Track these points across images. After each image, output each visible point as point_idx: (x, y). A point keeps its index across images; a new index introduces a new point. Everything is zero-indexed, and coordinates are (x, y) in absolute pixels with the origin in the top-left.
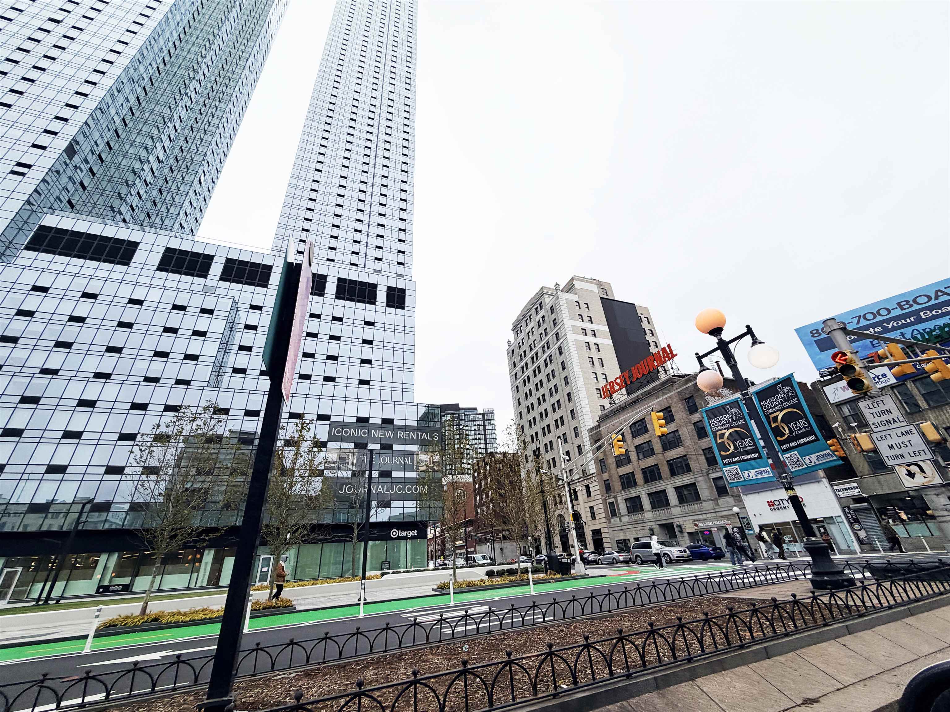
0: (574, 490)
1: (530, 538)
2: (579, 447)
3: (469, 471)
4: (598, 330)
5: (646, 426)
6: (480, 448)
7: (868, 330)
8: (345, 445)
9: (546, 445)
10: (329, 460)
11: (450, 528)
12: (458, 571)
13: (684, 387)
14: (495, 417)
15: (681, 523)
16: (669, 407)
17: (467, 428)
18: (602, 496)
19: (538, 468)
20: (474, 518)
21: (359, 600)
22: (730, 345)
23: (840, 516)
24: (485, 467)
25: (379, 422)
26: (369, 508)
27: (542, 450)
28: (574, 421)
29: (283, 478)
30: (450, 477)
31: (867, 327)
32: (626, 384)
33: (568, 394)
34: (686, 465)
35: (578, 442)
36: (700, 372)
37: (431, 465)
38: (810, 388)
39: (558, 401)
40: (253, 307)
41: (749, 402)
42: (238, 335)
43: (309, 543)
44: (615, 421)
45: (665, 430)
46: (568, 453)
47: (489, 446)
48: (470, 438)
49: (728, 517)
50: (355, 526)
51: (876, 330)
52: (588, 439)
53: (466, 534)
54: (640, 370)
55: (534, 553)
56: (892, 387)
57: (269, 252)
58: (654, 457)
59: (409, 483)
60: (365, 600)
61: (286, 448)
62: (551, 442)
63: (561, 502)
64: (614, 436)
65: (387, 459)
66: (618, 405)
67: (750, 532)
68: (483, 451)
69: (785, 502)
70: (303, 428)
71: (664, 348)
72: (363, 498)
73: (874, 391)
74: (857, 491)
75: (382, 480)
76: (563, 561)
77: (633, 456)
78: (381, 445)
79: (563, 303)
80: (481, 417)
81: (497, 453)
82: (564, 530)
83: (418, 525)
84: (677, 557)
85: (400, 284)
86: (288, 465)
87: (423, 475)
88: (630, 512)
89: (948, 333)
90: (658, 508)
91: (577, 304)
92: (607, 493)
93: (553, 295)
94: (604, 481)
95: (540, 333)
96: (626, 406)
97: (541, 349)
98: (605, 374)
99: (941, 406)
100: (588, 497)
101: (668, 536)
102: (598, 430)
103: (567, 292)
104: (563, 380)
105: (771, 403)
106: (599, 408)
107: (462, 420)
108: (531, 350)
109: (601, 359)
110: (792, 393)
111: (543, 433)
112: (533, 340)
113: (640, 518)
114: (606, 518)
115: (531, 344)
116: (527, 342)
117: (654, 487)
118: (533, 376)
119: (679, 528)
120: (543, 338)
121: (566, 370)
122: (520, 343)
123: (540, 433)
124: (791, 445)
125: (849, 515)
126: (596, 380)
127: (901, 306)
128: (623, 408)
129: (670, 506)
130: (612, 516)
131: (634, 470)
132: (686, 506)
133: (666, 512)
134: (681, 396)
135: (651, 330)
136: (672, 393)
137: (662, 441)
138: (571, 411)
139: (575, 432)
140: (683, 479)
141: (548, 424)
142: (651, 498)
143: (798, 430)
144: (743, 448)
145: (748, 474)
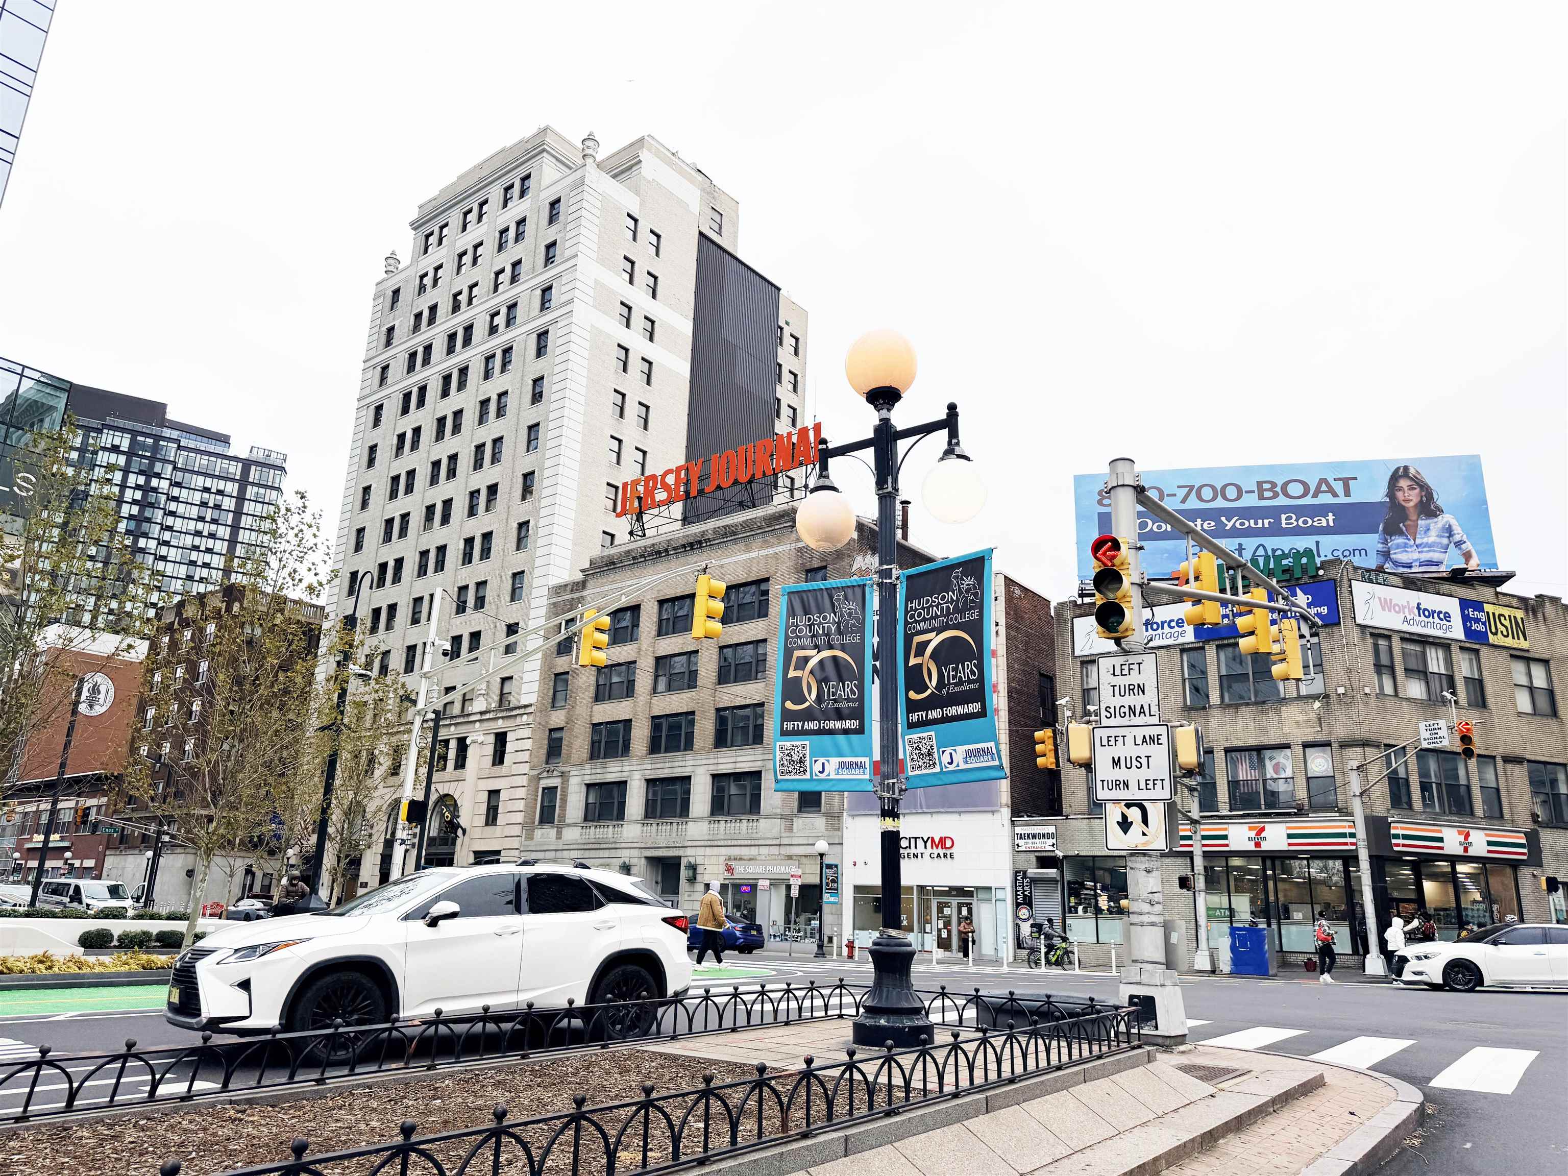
0: (462, 741)
2: (512, 628)
4: (663, 323)
5: (692, 615)
6: (207, 565)
9: (417, 601)
14: (285, 482)
16: (767, 580)
17: (176, 492)
18: (532, 768)
22: (899, 443)
23: (1004, 888)
24: (203, 625)
27: (403, 614)
28: (521, 555)
31: (1195, 514)
32: (687, 493)
33: (525, 476)
34: (755, 726)
35: (511, 612)
38: (1051, 611)
39: (492, 488)
44: (628, 581)
45: (716, 626)
46: (475, 637)
47: (238, 564)
49: (799, 859)
52: (543, 611)
54: (732, 469)
56: (1184, 649)
66: (648, 542)
67: (832, 899)
69: (920, 844)
71: (807, 429)
73: (1134, 640)
74: (1051, 841)
77: (644, 678)
80: (235, 469)
81: (256, 591)
88: (589, 818)
89: (1304, 569)
90: (661, 817)
91: (631, 223)
92: (547, 763)
93: (570, 168)
94: (551, 730)
95: (497, 268)
96: (666, 550)
97: (488, 318)
98: (644, 453)
99: (1237, 707)
100: (494, 764)
101: (660, 886)
102: (577, 595)
103: (614, 177)
104: (525, 432)
105: (928, 608)
106: (599, 538)
107: (165, 461)
108: (454, 311)
109: (647, 408)
110: (975, 594)
111: (420, 567)
112: (470, 283)
113: (610, 836)
114: (523, 825)
115: (460, 293)
116: (450, 283)
117: (667, 765)
118: (439, 392)
119: (691, 873)
120: (501, 288)
121: (540, 407)
122: (426, 275)
123: (411, 565)
124: (930, 716)
125: (1019, 888)
126: (615, 460)
127: (1261, 490)
128: (659, 553)
129: (688, 816)
130: (541, 821)
131: (635, 715)
132: (722, 823)
133: (675, 830)
134: (801, 561)
135: (795, 376)
136: (785, 547)
137: (723, 659)
138: (520, 525)
139: (513, 585)
140: (739, 759)
141: (441, 543)
142: (651, 792)
143: (956, 685)
144: (835, 701)
145: (823, 764)
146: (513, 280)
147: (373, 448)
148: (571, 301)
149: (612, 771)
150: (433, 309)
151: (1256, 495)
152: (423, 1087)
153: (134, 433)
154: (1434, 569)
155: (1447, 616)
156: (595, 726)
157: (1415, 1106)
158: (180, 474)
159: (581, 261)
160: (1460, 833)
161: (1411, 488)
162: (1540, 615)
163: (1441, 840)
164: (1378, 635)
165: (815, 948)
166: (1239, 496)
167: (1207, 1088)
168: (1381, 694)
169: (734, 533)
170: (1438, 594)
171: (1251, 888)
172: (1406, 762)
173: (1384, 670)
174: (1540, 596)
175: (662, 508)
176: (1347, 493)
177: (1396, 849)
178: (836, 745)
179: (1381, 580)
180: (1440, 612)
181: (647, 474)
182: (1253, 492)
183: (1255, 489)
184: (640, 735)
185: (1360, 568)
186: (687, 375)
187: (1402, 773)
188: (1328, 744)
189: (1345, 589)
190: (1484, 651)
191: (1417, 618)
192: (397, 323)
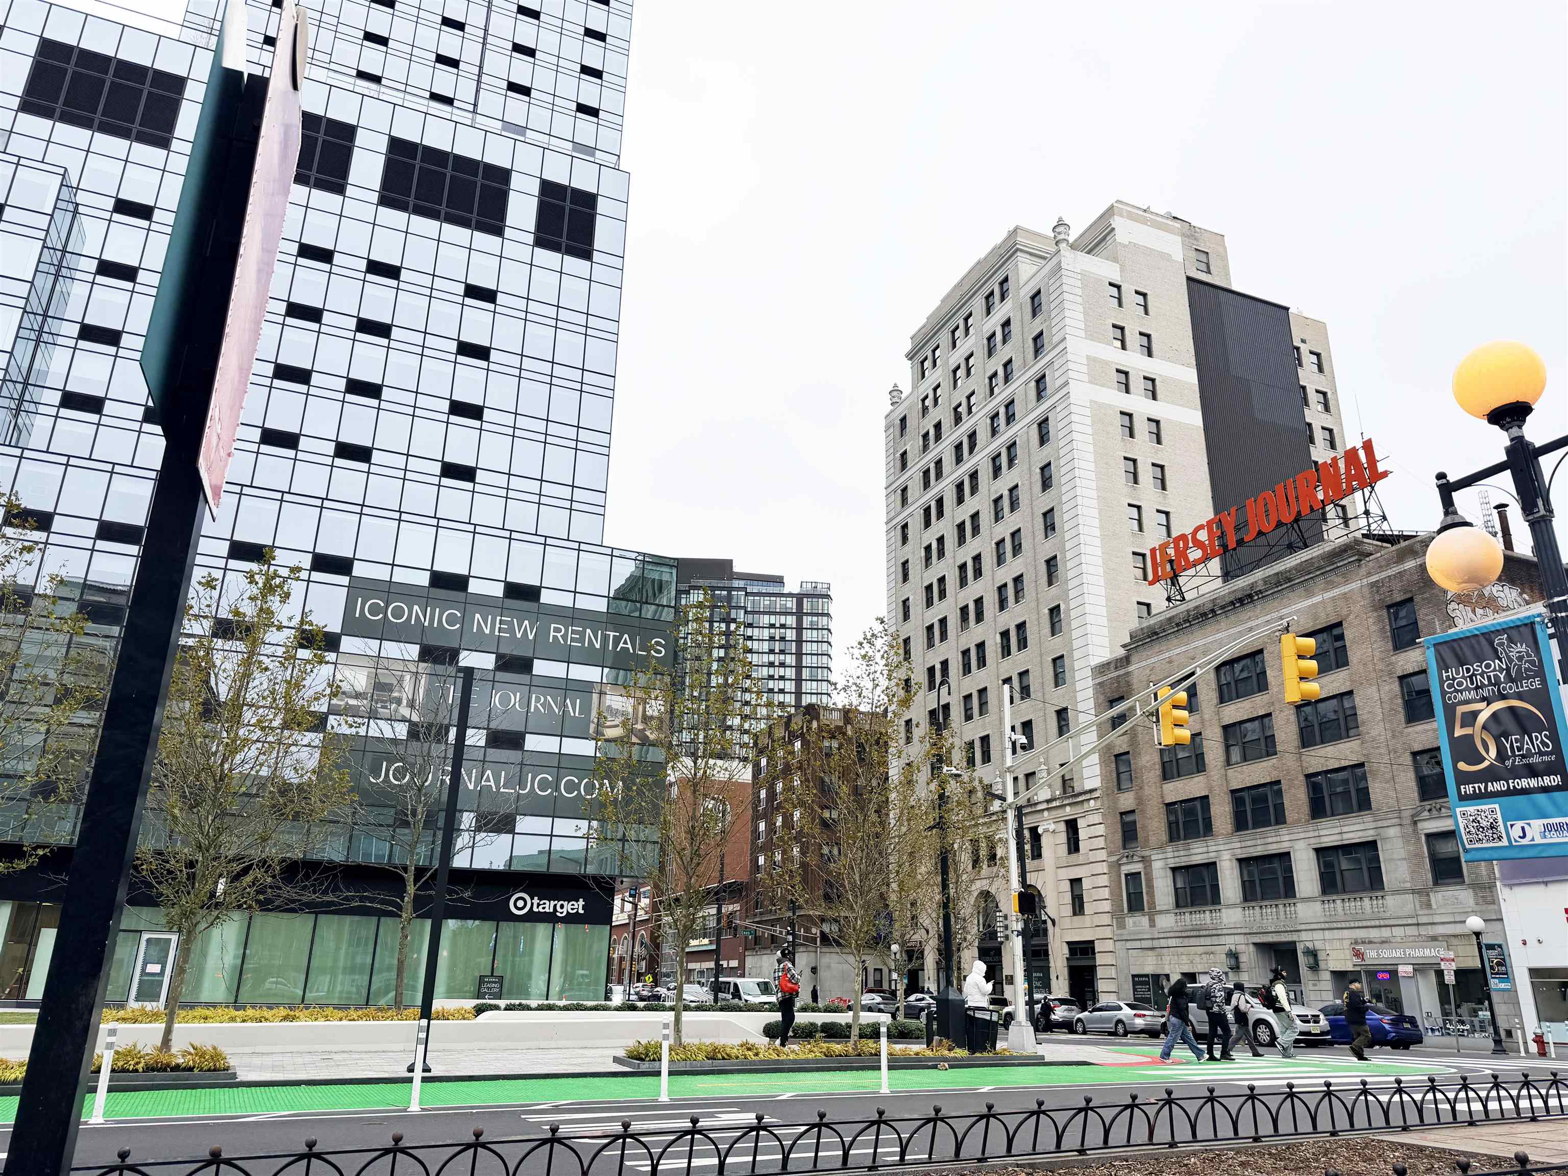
0: (1034, 830)
1: (895, 948)
2: (1062, 714)
3: (743, 752)
4: (1164, 378)
5: (1264, 673)
6: (782, 691)
8: (392, 649)
9: (968, 698)
10: (345, 687)
11: (677, 900)
12: (686, 1016)
13: (1390, 572)
14: (834, 610)
15: (1318, 945)
16: (1339, 624)
17: (749, 632)
18: (1110, 854)
19: (939, 760)
20: (745, 879)
21: (411, 1069)
22: (1542, 460)
24: (791, 742)
25: (498, 590)
26: (451, 830)
27: (957, 713)
28: (1058, 639)
29: (208, 726)
30: (688, 762)
32: (1225, 547)
33: (1048, 562)
34: (1358, 790)
35: (1058, 698)
36: (1440, 531)
37: (639, 726)
39: (1018, 580)
40: (124, 207)
42: (79, 291)
43: (279, 909)
44: (1177, 650)
45: (1313, 688)
46: (1027, 726)
47: (807, 686)
48: (755, 659)
49: (1449, 940)
50: (410, 877)
52: (1090, 693)
53: (719, 921)
54: (1272, 510)
55: (901, 988)
57: (173, 31)
58: (1273, 761)
59: (573, 770)
60: (426, 1069)
61: (219, 643)
62: (982, 692)
63: (993, 857)
64: (1164, 692)
65: (515, 699)
66: (1191, 605)
67: (1502, 986)
68: (790, 699)
70: (269, 589)
71: (1354, 451)
72: (438, 801)
75: (495, 754)
77: (1213, 750)
78: (499, 657)
79: (1071, 284)
80: (791, 604)
81: (826, 708)
82: (993, 935)
83: (586, 886)
85: (583, 180)
86: (223, 692)
87: (614, 751)
88: (1182, 903)
90: (1263, 899)
91: (1114, 291)
92: (1124, 848)
93: (1044, 258)
94: (1122, 814)
95: (990, 373)
96: (1213, 611)
97: (989, 421)
98: (1167, 514)
100: (1070, 853)
102: (1122, 672)
103: (1089, 252)
104: (1040, 520)
106: (1134, 611)
107: (738, 607)
108: (957, 423)
109: (1162, 467)
111: (964, 665)
112: (967, 393)
113: (1208, 921)
114: (1112, 913)
115: (960, 405)
116: (950, 398)
117: (1259, 842)
118: (955, 500)
119: (1311, 960)
120: (996, 390)
121: (1052, 492)
122: (926, 397)
123: (956, 665)
126: (1136, 527)
128: (1205, 614)
129: (1295, 896)
130: (1131, 909)
131: (1211, 790)
132: (1339, 902)
133: (1282, 913)
134: (1377, 598)
135: (1324, 394)
136: (1355, 585)
137: (1302, 719)
138: (1052, 611)
139: (1055, 670)
140: (1345, 829)
141: (979, 641)
142: (1245, 873)
144: (1523, 756)
145: (1523, 828)
146: (1007, 379)
147: (905, 564)
148: (1066, 384)
149: (1198, 852)
150: (938, 426)
153: (712, 589)
156: (1169, 806)
158: (750, 617)
159: (1070, 343)
165: (1492, 1045)
169: (1290, 580)
175: (1198, 568)
178: (1534, 805)
181: (1174, 535)
184: (1222, 812)
186: (1201, 424)
192: (908, 447)
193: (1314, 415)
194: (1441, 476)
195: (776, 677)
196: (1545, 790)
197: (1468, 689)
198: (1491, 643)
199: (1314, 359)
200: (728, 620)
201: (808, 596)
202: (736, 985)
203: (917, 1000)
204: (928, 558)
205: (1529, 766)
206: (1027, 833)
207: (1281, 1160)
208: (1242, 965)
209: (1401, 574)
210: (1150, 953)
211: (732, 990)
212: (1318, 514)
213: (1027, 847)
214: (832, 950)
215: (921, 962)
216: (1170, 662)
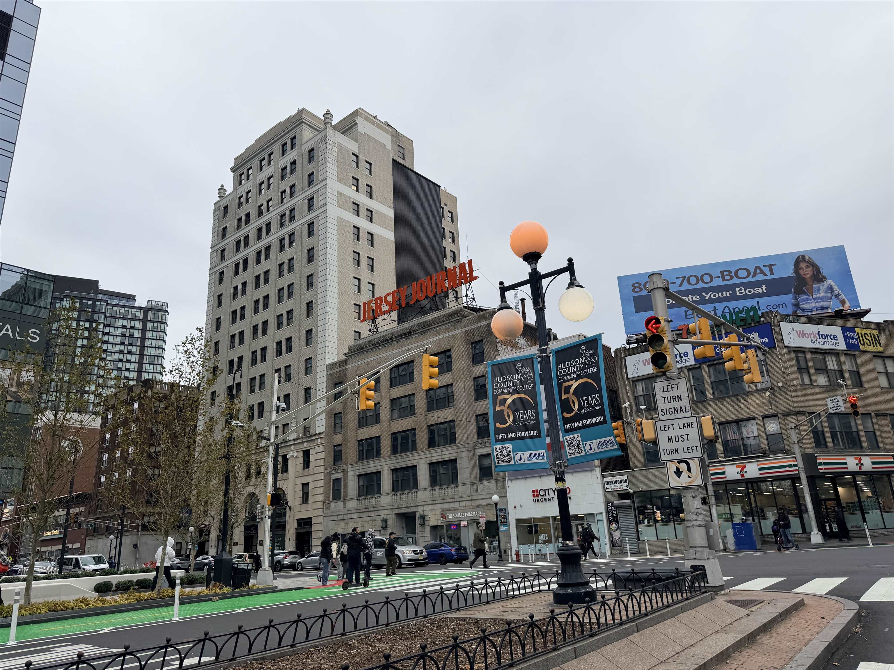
0: (284, 457)
1: (191, 529)
2: (307, 390)
3: (97, 409)
4: (377, 212)
5: (412, 372)
6: (128, 370)
7: (687, 296)
9: (253, 380)
12: (35, 584)
13: (474, 326)
14: (169, 320)
15: (426, 513)
16: (450, 350)
17: (107, 330)
18: (326, 469)
19: (230, 417)
20: (90, 491)
22: (543, 281)
23: (601, 514)
24: (131, 404)
27: (245, 388)
28: (309, 348)
30: (50, 415)
31: (686, 293)
32: (400, 305)
33: (308, 304)
34: (451, 434)
35: (306, 381)
36: (499, 310)
37: (13, 389)
38: (613, 355)
39: (290, 312)
41: (545, 362)
44: (371, 358)
45: (435, 382)
46: (287, 397)
47: (146, 368)
48: (110, 348)
49: (483, 507)
51: (694, 299)
52: (324, 379)
53: (67, 520)
54: (424, 290)
55: (193, 553)
56: (690, 369)
58: (414, 418)
62: (262, 376)
63: (258, 473)
64: (363, 381)
66: (381, 335)
67: (504, 528)
68: (133, 375)
69: (551, 492)
71: (464, 264)
73: (673, 371)
74: (625, 484)
76: (240, 566)
77: (385, 413)
79: (331, 148)
80: (139, 314)
81: (158, 382)
82: (254, 518)
84: (409, 560)
88: (361, 494)
89: (753, 318)
90: (402, 490)
91: (355, 158)
92: (334, 465)
93: (318, 131)
94: (335, 446)
95: (282, 190)
96: (391, 339)
97: (279, 218)
98: (373, 285)
99: (723, 399)
100: (304, 469)
101: (405, 529)
102: (343, 368)
103: (342, 133)
104: (305, 279)
105: (569, 368)
106: (352, 335)
107: (100, 313)
108: (259, 216)
109: (373, 259)
110: (594, 359)
111: (252, 360)
112: (267, 199)
113: (374, 503)
114: (323, 501)
115: (262, 205)
116: (256, 200)
117: (403, 460)
118: (255, 262)
119: (422, 520)
120: (285, 200)
121: (313, 264)
122: (242, 196)
123: (247, 360)
124: (576, 425)
125: (610, 513)
126: (357, 290)
127: (723, 276)
128: (387, 340)
129: (417, 488)
130: (334, 499)
131: (381, 433)
132: (437, 490)
133: (410, 497)
134: (468, 338)
135: (453, 233)
136: (458, 331)
137: (429, 397)
138: (307, 332)
139: (306, 365)
140: (443, 453)
141: (263, 346)
142: (395, 476)
143: (589, 407)
144: (523, 421)
145: (521, 455)
146: (291, 195)
147: (220, 296)
148: (325, 204)
149: (372, 466)
150: (248, 215)
151: (720, 279)
152: (343, 645)
153: (81, 299)
154: (825, 311)
155: (835, 337)
156: (360, 442)
157: (855, 611)
158: (109, 319)
159: (329, 182)
160: (856, 459)
161: (807, 267)
162: (887, 332)
163: (845, 464)
164: (798, 351)
165: (497, 557)
166: (711, 280)
167: (745, 611)
168: (803, 385)
169: (429, 326)
170: (829, 325)
171: (741, 500)
172: (821, 422)
173: (803, 371)
174: (886, 321)
175: (386, 315)
176: (772, 273)
177: (821, 471)
178: (527, 445)
179: (796, 320)
180: (831, 335)
181: (376, 297)
182: (719, 277)
183: (720, 276)
184: (386, 445)
185: (784, 315)
186: (393, 239)
187: (820, 429)
188: (776, 415)
189: (777, 327)
190: (858, 355)
191: (819, 340)
192: (228, 225)
193: (447, 243)
194: (501, 283)
195: (125, 360)
196: (531, 437)
197: (503, 388)
198: (515, 366)
199: (450, 215)
200: (91, 321)
201: (152, 309)
202: (77, 560)
203: (203, 559)
204: (235, 294)
205: (525, 426)
206: (280, 459)
207: (398, 635)
208: (388, 526)
209: (479, 327)
210: (342, 522)
211: (73, 563)
212: (444, 294)
213: (280, 466)
214: (149, 533)
215: (207, 537)
216: (368, 364)
